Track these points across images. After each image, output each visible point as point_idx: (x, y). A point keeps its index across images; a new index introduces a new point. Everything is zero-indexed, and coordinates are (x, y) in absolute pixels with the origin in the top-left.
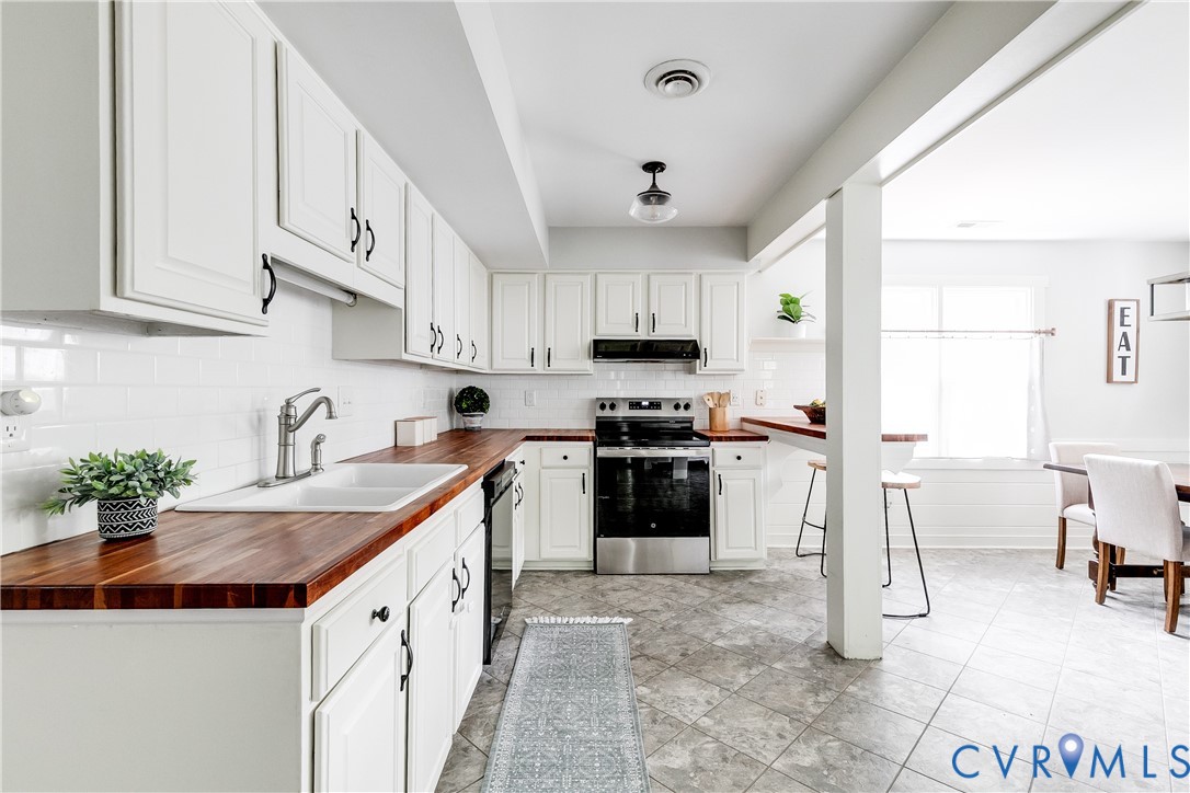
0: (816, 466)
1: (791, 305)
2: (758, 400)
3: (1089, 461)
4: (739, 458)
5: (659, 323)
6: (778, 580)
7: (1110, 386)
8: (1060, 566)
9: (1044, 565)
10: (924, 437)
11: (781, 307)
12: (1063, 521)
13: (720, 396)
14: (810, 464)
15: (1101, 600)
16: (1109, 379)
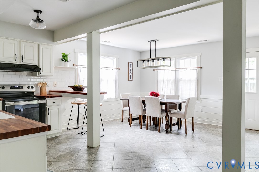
0: (73, 103)
1: (66, 57)
2: (54, 85)
3: (129, 97)
4: (54, 103)
5: (24, 59)
6: (66, 137)
7: (129, 81)
8: (122, 121)
9: (119, 122)
10: (106, 93)
11: (62, 57)
12: (123, 111)
13: (43, 84)
14: (71, 103)
15: (131, 126)
16: (128, 80)
